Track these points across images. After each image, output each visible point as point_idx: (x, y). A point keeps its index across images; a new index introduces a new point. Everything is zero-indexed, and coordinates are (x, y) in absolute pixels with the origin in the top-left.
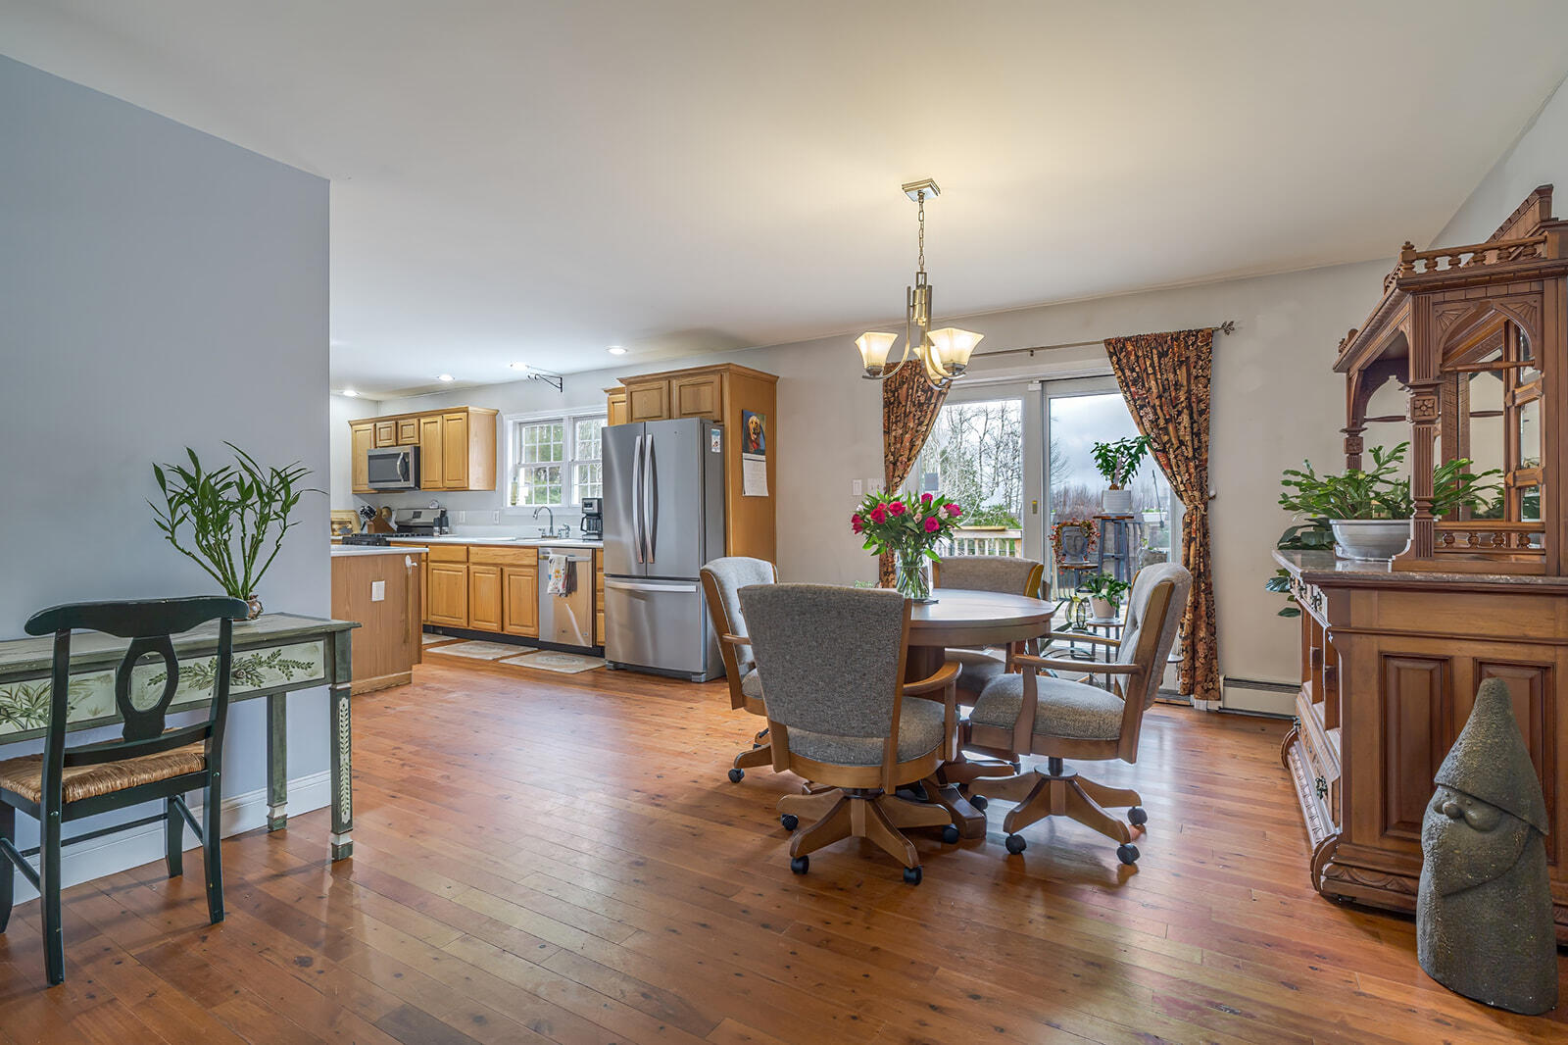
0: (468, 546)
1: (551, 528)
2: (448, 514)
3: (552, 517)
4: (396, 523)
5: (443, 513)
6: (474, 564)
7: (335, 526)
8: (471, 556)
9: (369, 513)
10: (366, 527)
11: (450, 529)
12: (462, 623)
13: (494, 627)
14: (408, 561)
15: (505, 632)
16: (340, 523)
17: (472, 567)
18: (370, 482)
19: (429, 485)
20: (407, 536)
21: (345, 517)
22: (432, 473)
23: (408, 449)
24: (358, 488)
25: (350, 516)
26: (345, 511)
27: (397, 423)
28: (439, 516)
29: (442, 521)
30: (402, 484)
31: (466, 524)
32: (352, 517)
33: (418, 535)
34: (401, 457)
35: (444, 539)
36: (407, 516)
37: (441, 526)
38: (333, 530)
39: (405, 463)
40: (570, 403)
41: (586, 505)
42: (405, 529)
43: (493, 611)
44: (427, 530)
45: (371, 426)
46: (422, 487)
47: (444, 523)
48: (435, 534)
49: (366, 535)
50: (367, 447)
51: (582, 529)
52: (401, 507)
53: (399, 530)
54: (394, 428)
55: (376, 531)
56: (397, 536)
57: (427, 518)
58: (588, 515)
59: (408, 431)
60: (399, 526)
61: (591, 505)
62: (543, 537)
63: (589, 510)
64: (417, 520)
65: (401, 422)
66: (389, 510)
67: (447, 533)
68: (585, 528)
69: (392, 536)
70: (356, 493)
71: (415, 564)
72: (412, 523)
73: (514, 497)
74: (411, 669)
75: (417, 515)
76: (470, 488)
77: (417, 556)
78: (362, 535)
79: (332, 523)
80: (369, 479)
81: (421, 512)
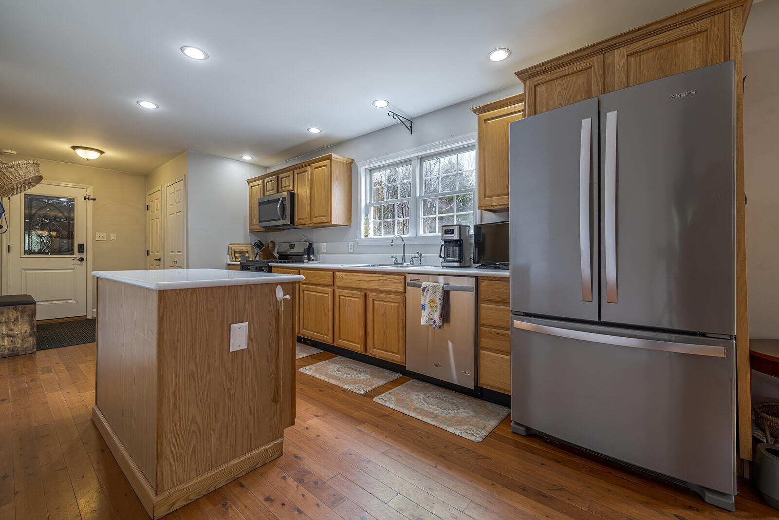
0: (334, 271)
1: (404, 256)
2: (314, 246)
3: (404, 245)
4: (278, 253)
5: (311, 245)
6: (340, 288)
7: (237, 255)
8: (337, 281)
9: (259, 245)
10: (258, 256)
11: (316, 257)
12: (327, 339)
13: (358, 347)
14: (280, 294)
15: (368, 354)
16: (241, 252)
17: (337, 291)
18: (260, 222)
19: (300, 222)
20: (284, 262)
21: (244, 248)
22: (303, 213)
23: (285, 194)
24: (253, 227)
25: (247, 248)
26: (245, 244)
27: (278, 177)
28: (307, 247)
29: (310, 251)
30: (281, 222)
31: (327, 253)
32: (249, 248)
33: (293, 262)
34: (280, 201)
35: (311, 265)
36: (285, 248)
37: (309, 255)
38: (236, 258)
39: (283, 206)
40: (420, 143)
41: (446, 232)
42: (284, 257)
43: (358, 333)
44: (299, 258)
45: (260, 182)
46: (296, 224)
47: (311, 253)
48: (305, 261)
49: (258, 261)
50: (258, 195)
51: (440, 257)
52: (281, 241)
53: (279, 259)
54: (275, 181)
55: (264, 259)
56: (277, 262)
57: (299, 249)
58: (446, 242)
59: (286, 183)
60: (280, 255)
61: (452, 232)
62: (395, 264)
63: (449, 237)
64: (292, 251)
65: (281, 176)
66: (273, 243)
67: (313, 260)
68: (443, 255)
69: (273, 262)
70: (252, 231)
71: (288, 297)
72: (288, 253)
73: (367, 230)
74: (282, 436)
75: (292, 247)
76: (334, 222)
77: (290, 287)
78: (256, 261)
79: (235, 252)
80: (259, 220)
81: (294, 245)
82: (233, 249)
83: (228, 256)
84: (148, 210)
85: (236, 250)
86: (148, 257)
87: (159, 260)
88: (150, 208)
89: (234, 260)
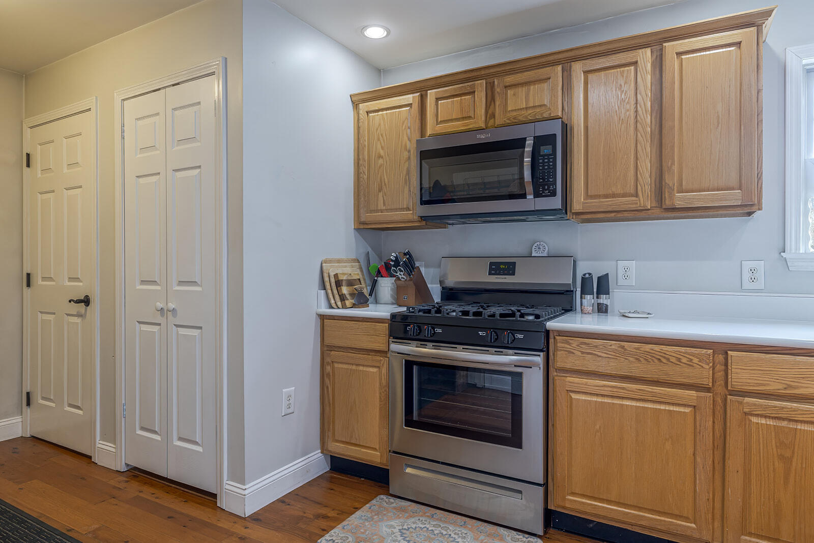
19: (600, 206)
26: (349, 261)
27: (491, 85)
45: (409, 99)
80: (421, 199)
81: (514, 263)
82: (332, 274)
83: (323, 292)
84: (28, 165)
85: (341, 277)
86: (27, 292)
87: (86, 301)
88: (36, 160)
89: (339, 304)
